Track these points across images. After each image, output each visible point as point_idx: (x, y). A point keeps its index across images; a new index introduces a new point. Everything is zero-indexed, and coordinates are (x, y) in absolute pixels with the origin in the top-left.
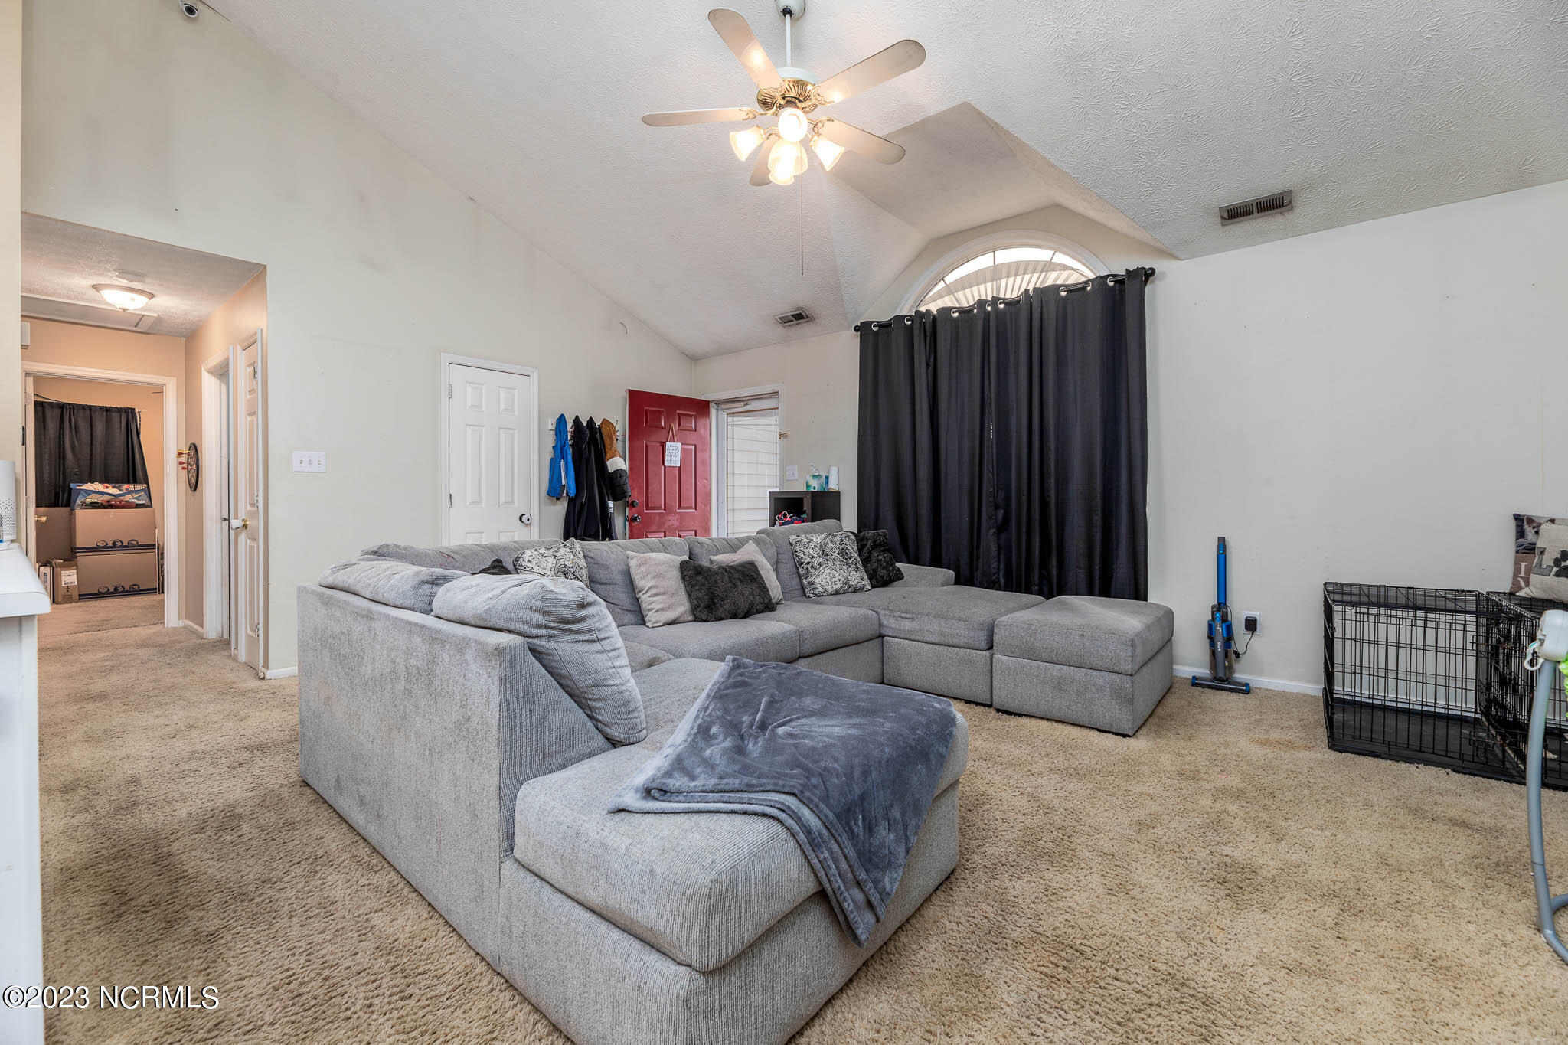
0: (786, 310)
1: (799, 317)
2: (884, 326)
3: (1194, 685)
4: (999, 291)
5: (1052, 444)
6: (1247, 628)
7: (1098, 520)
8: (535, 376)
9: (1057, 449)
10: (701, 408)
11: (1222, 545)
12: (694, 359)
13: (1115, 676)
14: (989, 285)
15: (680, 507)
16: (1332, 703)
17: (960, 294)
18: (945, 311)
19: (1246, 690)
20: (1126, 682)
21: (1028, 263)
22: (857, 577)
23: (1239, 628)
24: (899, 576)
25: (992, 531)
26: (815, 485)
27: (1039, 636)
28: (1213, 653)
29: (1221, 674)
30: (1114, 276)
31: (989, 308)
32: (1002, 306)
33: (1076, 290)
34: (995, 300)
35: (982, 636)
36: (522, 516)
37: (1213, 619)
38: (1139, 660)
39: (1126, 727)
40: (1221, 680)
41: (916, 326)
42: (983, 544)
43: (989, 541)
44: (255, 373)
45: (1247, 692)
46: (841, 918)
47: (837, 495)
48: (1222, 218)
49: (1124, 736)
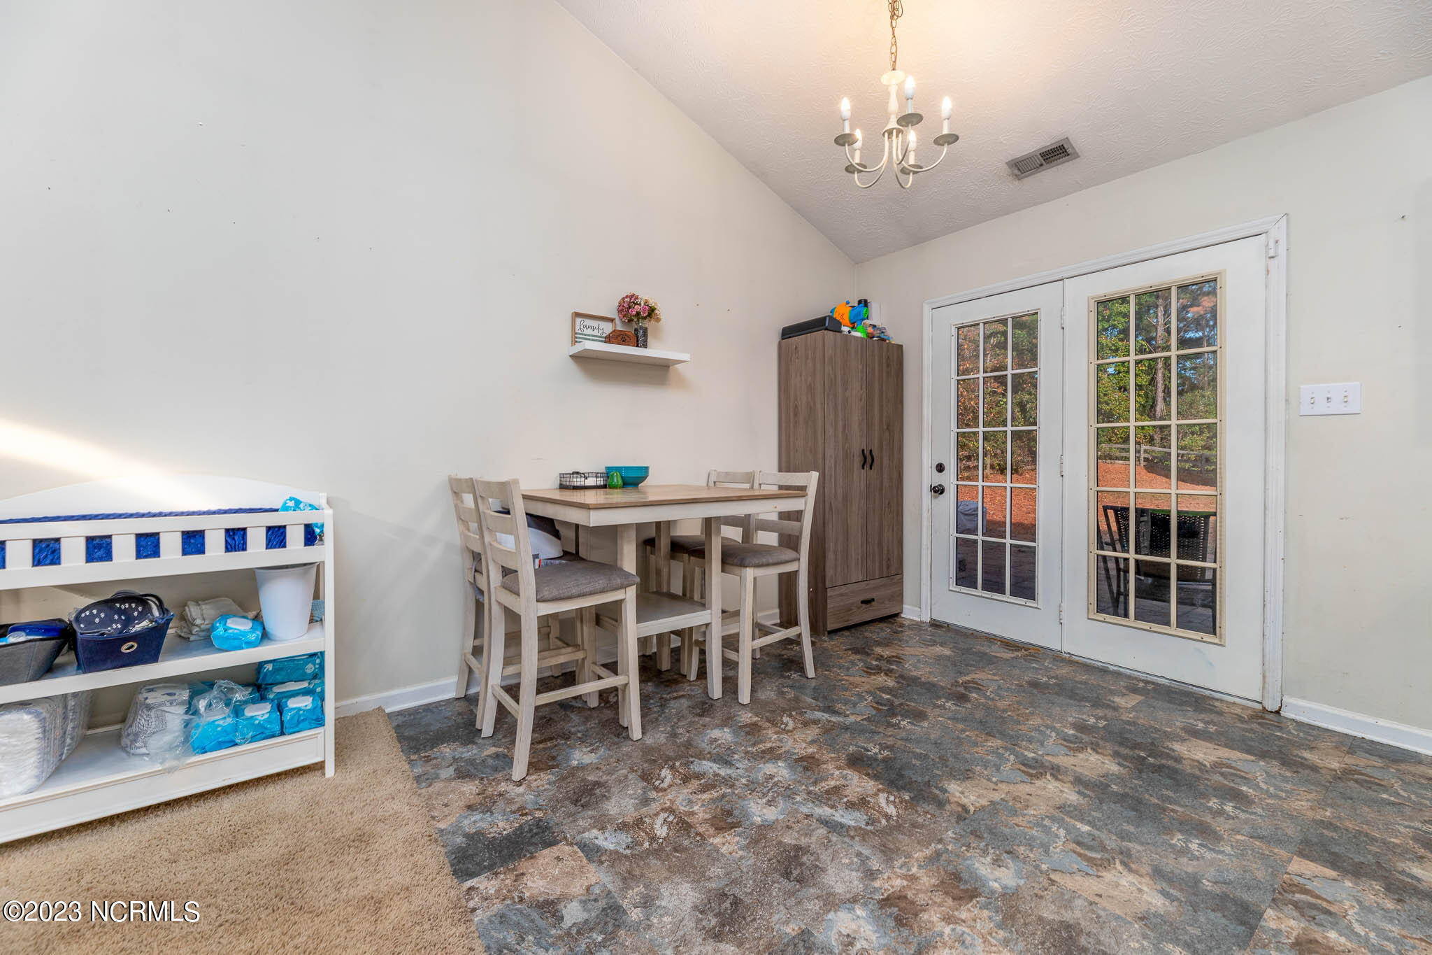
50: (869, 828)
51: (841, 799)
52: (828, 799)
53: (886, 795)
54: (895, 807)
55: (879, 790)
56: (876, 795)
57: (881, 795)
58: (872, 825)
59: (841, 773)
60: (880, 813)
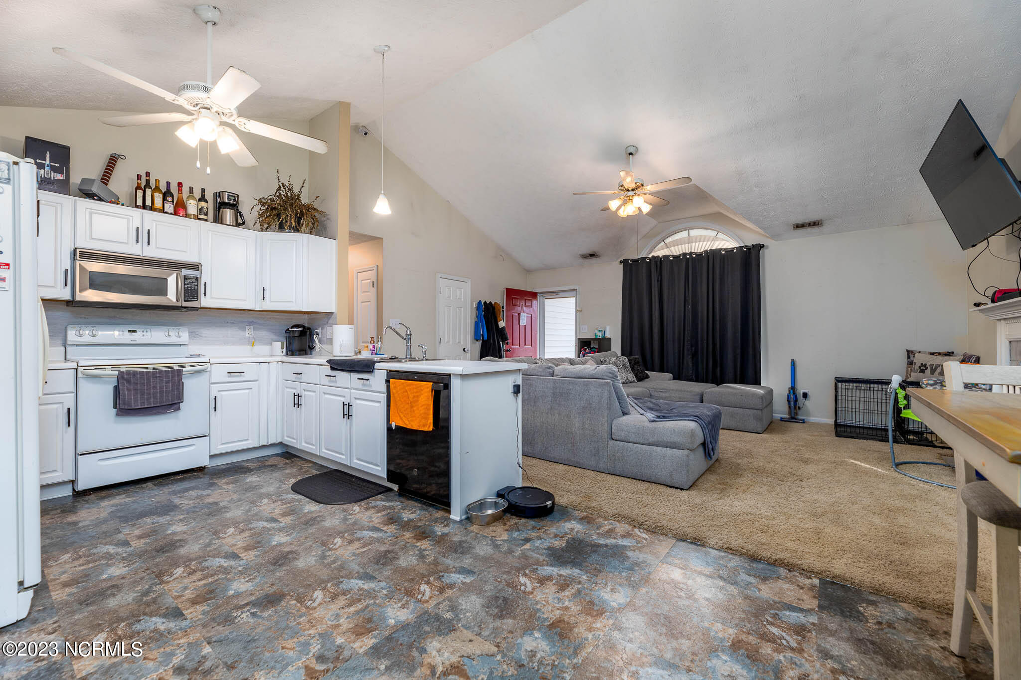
0: (586, 251)
1: (592, 255)
2: (635, 261)
3: (781, 421)
4: (691, 249)
5: (718, 318)
6: (803, 397)
7: (739, 351)
8: (469, 284)
9: (720, 320)
10: (534, 295)
11: (793, 363)
12: (528, 271)
13: (755, 411)
14: (687, 245)
15: (525, 345)
16: (837, 425)
17: (672, 248)
18: (666, 257)
19: (804, 422)
20: (759, 412)
21: (705, 236)
22: (631, 376)
23: (800, 397)
24: (647, 377)
25: (690, 357)
26: (600, 335)
27: (724, 397)
28: (790, 407)
29: (793, 416)
30: (746, 246)
31: (688, 257)
32: (694, 256)
33: (729, 251)
34: (691, 253)
35: (698, 398)
36: (464, 349)
37: (789, 393)
38: (764, 405)
39: (760, 430)
40: (792, 418)
41: (653, 263)
42: (685, 362)
43: (688, 361)
44: (373, 284)
45: (804, 423)
46: (707, 451)
47: (609, 339)
48: (794, 227)
49: (759, 433)
50: (535, 567)
51: (557, 582)
52: (565, 580)
53: (527, 590)
54: (520, 582)
55: (532, 593)
56: (533, 589)
57: (530, 590)
58: (534, 569)
59: (563, 604)
60: (530, 577)
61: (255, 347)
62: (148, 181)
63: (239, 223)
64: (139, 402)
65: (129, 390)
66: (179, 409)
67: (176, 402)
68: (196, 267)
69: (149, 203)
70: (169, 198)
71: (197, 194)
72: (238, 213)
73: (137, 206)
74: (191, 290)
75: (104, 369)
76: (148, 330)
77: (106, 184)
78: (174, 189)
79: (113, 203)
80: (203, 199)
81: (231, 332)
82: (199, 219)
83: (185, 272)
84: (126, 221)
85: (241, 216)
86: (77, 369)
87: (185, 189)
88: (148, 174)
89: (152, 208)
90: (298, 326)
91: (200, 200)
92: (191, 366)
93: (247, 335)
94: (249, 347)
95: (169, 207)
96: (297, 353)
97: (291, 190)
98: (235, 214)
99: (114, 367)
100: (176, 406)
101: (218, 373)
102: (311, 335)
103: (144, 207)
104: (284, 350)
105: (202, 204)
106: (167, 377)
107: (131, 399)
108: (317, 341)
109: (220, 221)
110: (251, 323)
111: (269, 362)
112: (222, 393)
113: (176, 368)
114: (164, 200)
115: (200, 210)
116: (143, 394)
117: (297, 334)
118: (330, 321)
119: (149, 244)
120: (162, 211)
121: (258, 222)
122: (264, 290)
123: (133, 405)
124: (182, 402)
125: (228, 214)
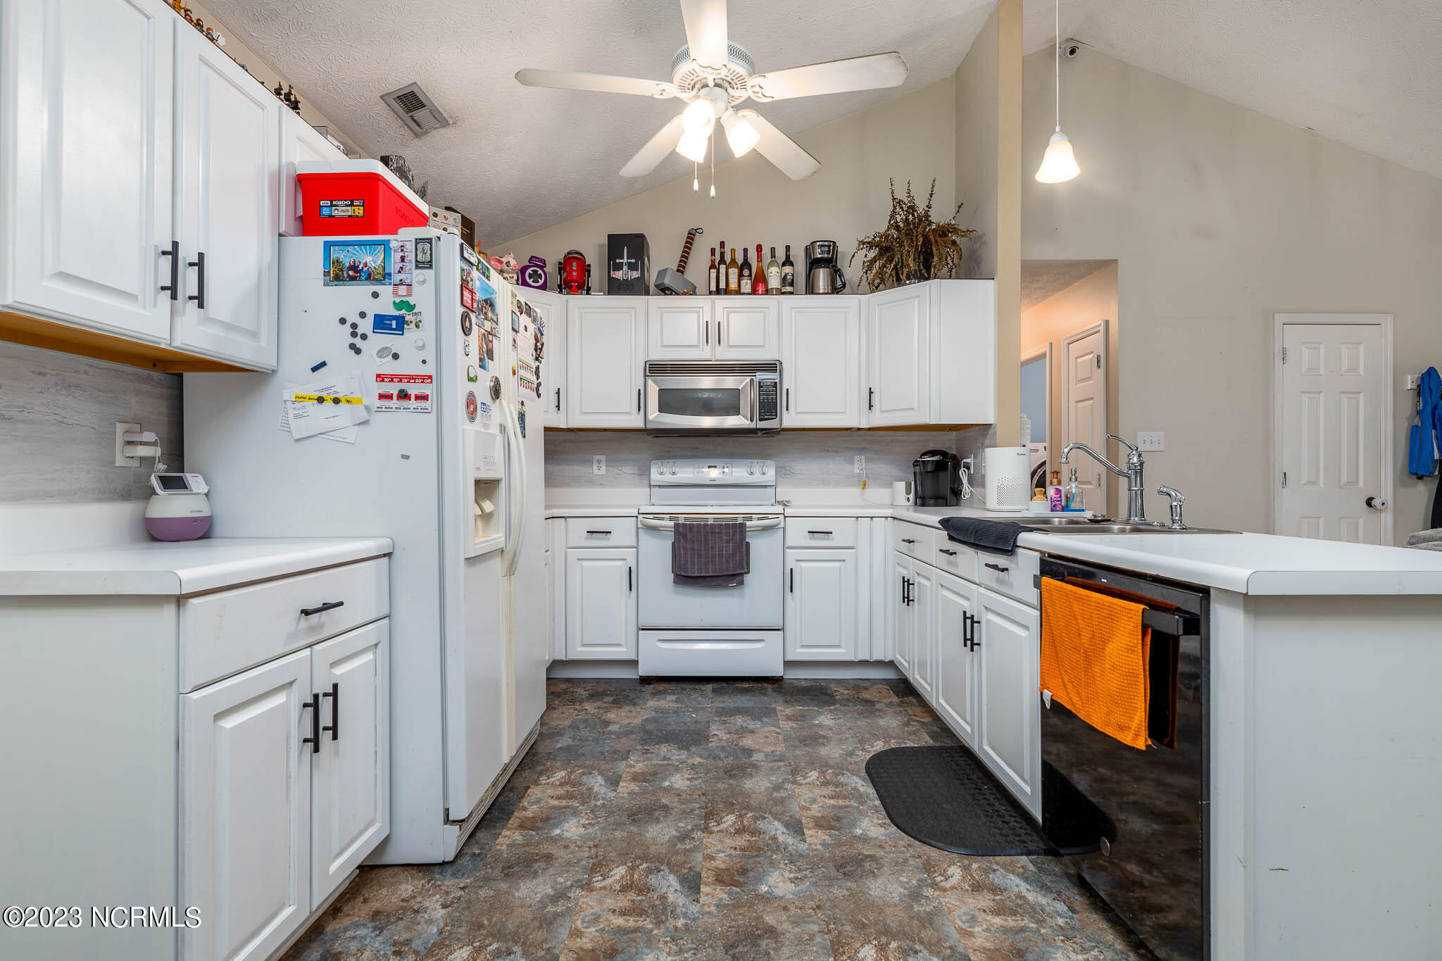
36: (1370, 500)
44: (1099, 365)
61: (868, 490)
62: (722, 254)
63: (836, 288)
64: (696, 567)
65: (685, 549)
66: (741, 583)
67: (739, 572)
68: (772, 367)
69: (722, 285)
70: (746, 272)
71: (781, 255)
72: (836, 272)
73: (711, 293)
74: (769, 404)
75: (662, 519)
76: (729, 465)
77: (682, 272)
78: (753, 256)
79: (685, 295)
80: (788, 262)
81: (834, 466)
82: (783, 293)
83: (760, 376)
84: (696, 314)
85: (840, 276)
86: (637, 517)
87: (766, 252)
88: (722, 244)
89: (727, 291)
90: (933, 453)
91: (784, 264)
92: (759, 519)
93: (857, 471)
94: (858, 490)
95: (746, 285)
96: (932, 501)
97: (912, 209)
98: (831, 274)
99: (673, 516)
100: (738, 578)
101: (796, 532)
102: (956, 467)
103: (718, 292)
104: (912, 496)
105: (788, 269)
106: (728, 534)
107: (687, 561)
108: (965, 481)
109: (810, 291)
110: (861, 450)
111: (872, 518)
112: (802, 564)
113: (740, 521)
114: (741, 276)
115: (784, 280)
116: (700, 556)
117: (929, 468)
118: (987, 442)
119: (719, 343)
120: (738, 292)
121: (864, 279)
122: (871, 392)
123: (689, 570)
124: (748, 572)
125: (822, 275)
